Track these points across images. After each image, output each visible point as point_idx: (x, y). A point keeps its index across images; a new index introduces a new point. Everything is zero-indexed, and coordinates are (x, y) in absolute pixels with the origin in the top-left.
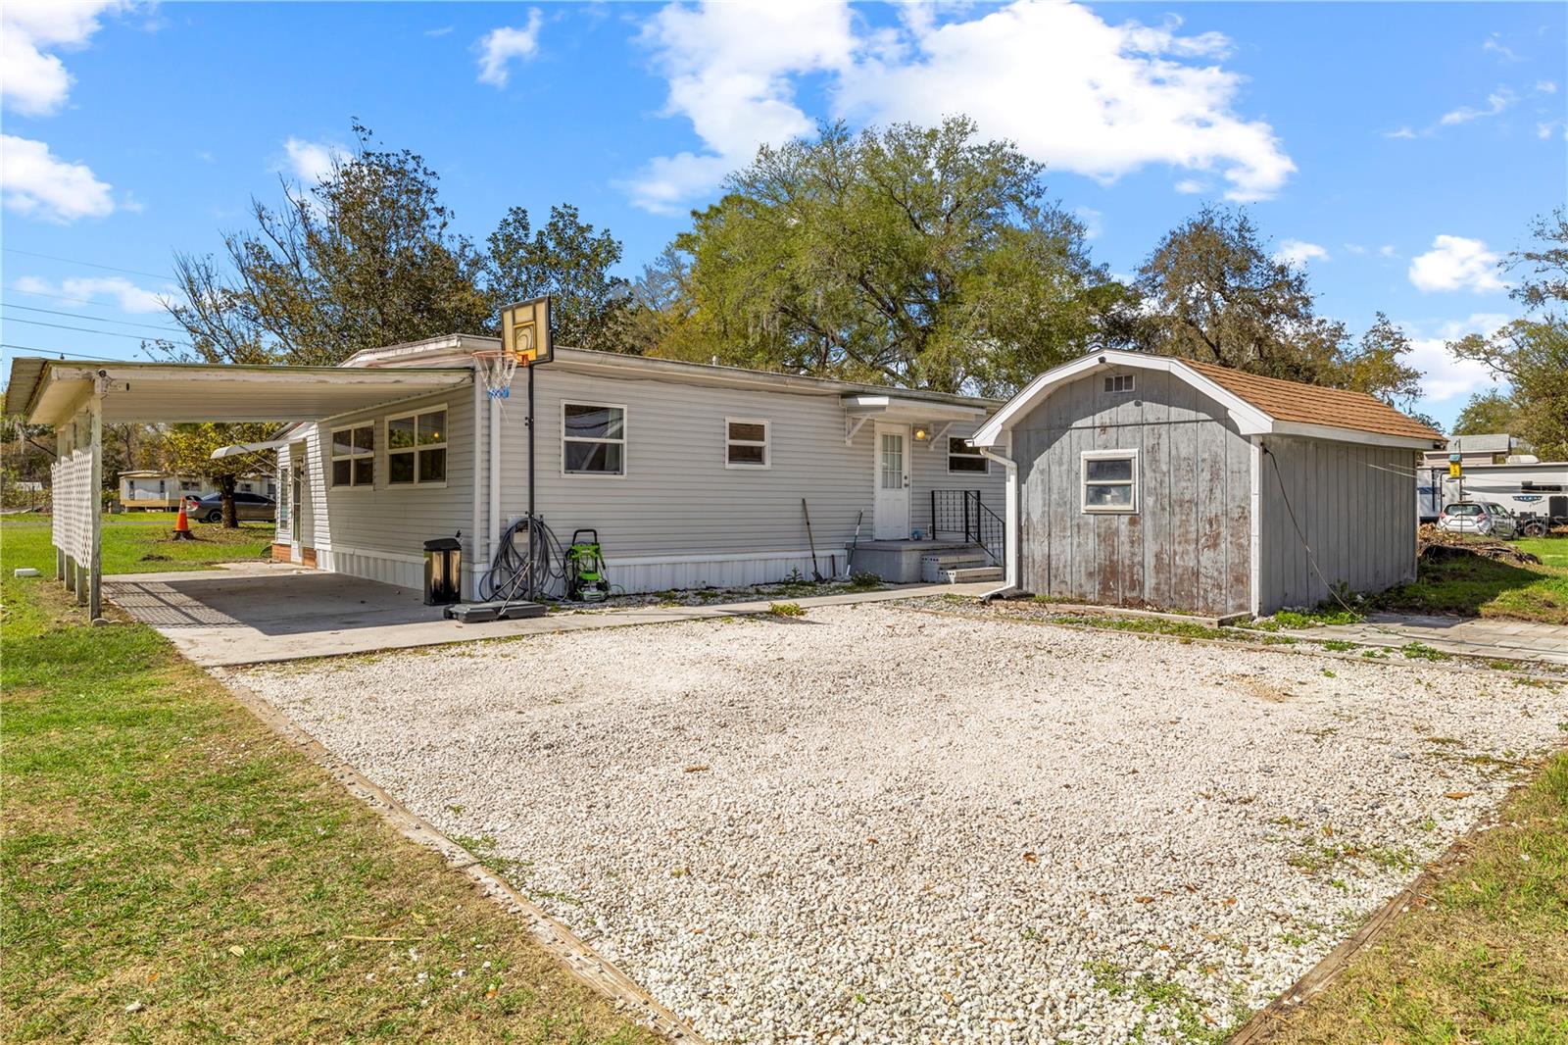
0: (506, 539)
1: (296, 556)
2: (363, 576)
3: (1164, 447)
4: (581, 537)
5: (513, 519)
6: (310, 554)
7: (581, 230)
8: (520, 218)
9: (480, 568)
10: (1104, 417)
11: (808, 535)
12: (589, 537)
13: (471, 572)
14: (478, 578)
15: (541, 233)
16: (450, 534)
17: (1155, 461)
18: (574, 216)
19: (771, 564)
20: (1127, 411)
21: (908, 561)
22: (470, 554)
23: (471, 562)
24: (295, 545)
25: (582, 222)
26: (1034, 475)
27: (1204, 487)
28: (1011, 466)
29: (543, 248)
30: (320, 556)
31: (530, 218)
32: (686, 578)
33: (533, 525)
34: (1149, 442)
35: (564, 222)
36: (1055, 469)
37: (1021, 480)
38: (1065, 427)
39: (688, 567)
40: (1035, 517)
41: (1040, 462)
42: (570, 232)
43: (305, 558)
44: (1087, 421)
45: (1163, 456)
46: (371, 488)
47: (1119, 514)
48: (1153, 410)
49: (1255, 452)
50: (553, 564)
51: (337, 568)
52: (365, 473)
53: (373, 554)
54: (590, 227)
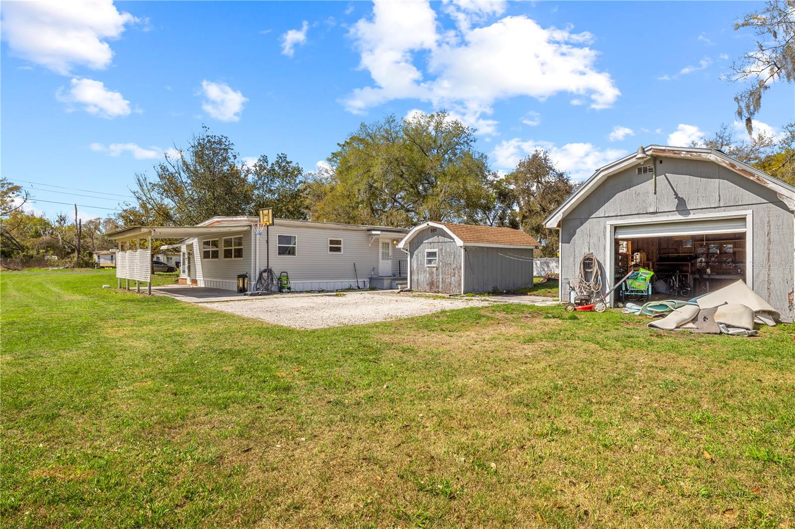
0: (261, 275)
1: (189, 282)
2: (215, 287)
3: (444, 249)
4: (283, 274)
5: (263, 269)
6: (194, 281)
7: (288, 163)
8: (265, 159)
9: (253, 283)
10: (430, 240)
11: (355, 275)
12: (285, 274)
13: (250, 284)
14: (253, 286)
15: (273, 164)
16: (245, 273)
17: (442, 252)
18: (286, 157)
19: (343, 284)
20: (435, 239)
21: (386, 283)
22: (250, 279)
23: (250, 281)
24: (188, 279)
25: (288, 160)
26: (414, 256)
27: (452, 260)
28: (409, 253)
29: (274, 170)
30: (199, 282)
31: (268, 159)
32: (315, 287)
33: (269, 271)
34: (441, 247)
35: (282, 159)
36: (419, 254)
37: (411, 258)
38: (422, 243)
39: (316, 284)
40: (415, 268)
41: (416, 252)
42: (284, 164)
43: (192, 283)
44: (426, 241)
45: (444, 251)
46: (217, 259)
47: (434, 267)
48: (441, 239)
49: (463, 250)
50: (275, 282)
51: (205, 285)
52: (215, 255)
53: (219, 280)
54: (291, 162)
